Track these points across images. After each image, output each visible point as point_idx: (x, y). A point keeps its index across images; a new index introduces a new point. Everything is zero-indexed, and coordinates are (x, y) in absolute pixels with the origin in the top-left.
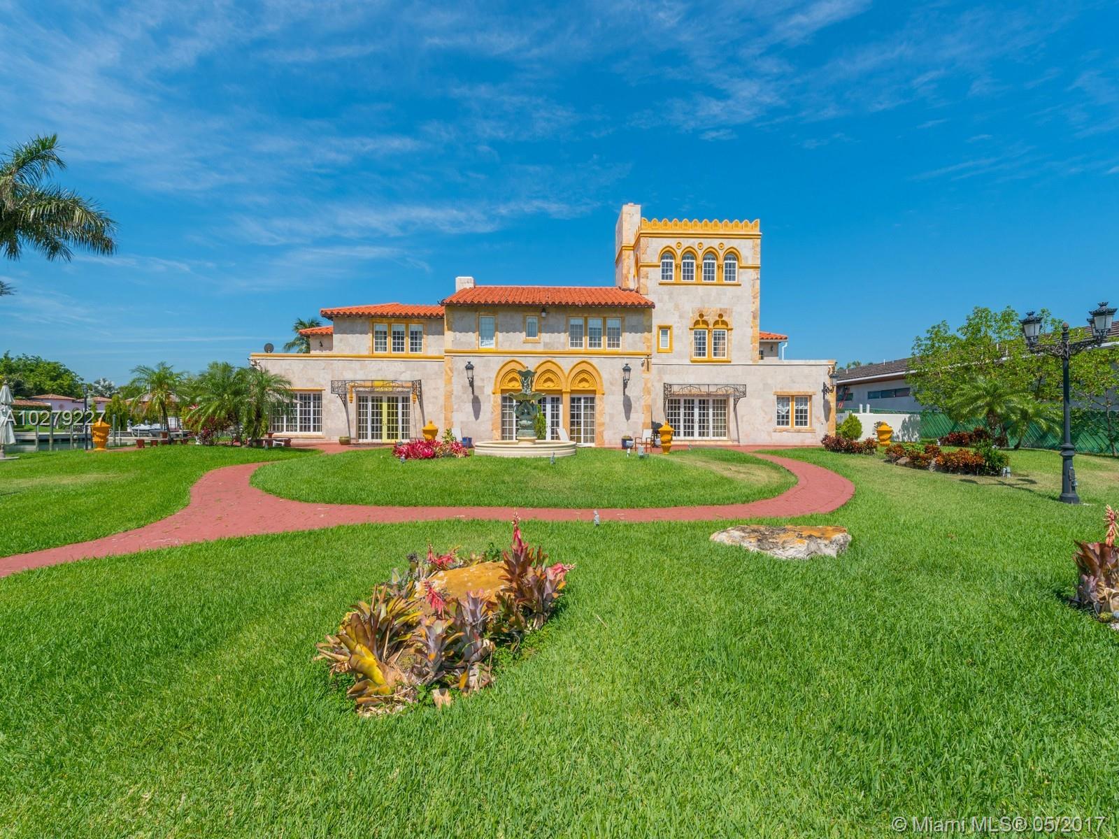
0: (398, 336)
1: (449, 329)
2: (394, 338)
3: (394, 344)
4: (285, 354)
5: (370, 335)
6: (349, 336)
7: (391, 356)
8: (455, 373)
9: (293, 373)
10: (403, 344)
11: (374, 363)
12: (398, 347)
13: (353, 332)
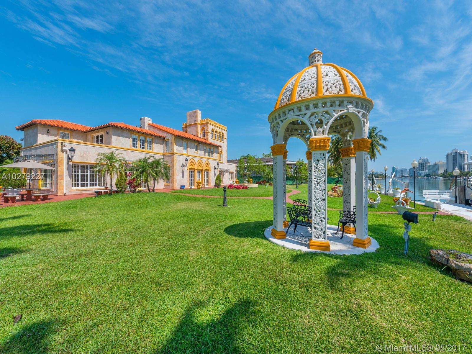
0: (142, 142)
1: (175, 145)
2: (141, 143)
3: (141, 145)
4: (84, 142)
5: (131, 139)
6: (121, 138)
7: (140, 150)
8: (177, 162)
9: (89, 153)
10: (144, 145)
11: (133, 153)
12: (142, 147)
13: (123, 136)
